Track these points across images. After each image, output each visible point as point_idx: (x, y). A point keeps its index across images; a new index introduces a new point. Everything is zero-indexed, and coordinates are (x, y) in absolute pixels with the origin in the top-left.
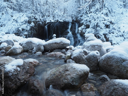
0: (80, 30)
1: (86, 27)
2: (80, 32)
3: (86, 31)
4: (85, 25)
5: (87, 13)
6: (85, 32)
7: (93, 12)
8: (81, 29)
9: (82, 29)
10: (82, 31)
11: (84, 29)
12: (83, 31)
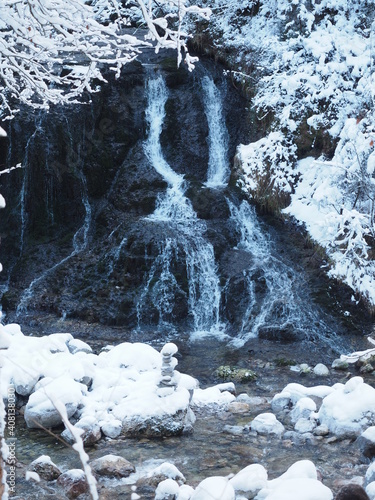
0: (248, 170)
1: (294, 148)
2: (253, 185)
3: (297, 178)
4: (285, 130)
5: (301, 26)
6: (288, 188)
7: (347, 14)
8: (261, 166)
9: (267, 161)
10: (265, 183)
11: (283, 165)
12: (279, 179)
